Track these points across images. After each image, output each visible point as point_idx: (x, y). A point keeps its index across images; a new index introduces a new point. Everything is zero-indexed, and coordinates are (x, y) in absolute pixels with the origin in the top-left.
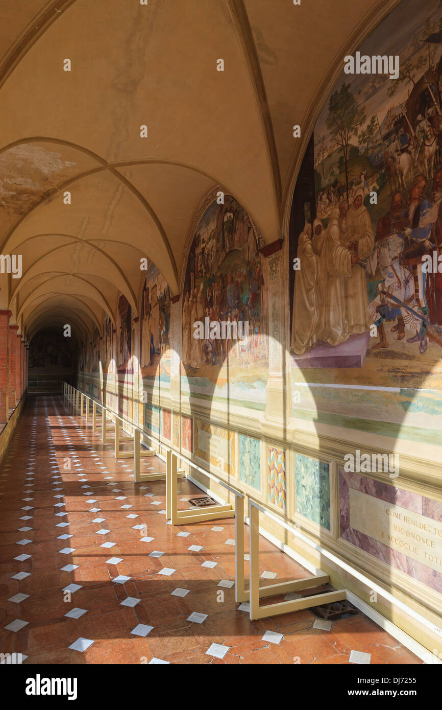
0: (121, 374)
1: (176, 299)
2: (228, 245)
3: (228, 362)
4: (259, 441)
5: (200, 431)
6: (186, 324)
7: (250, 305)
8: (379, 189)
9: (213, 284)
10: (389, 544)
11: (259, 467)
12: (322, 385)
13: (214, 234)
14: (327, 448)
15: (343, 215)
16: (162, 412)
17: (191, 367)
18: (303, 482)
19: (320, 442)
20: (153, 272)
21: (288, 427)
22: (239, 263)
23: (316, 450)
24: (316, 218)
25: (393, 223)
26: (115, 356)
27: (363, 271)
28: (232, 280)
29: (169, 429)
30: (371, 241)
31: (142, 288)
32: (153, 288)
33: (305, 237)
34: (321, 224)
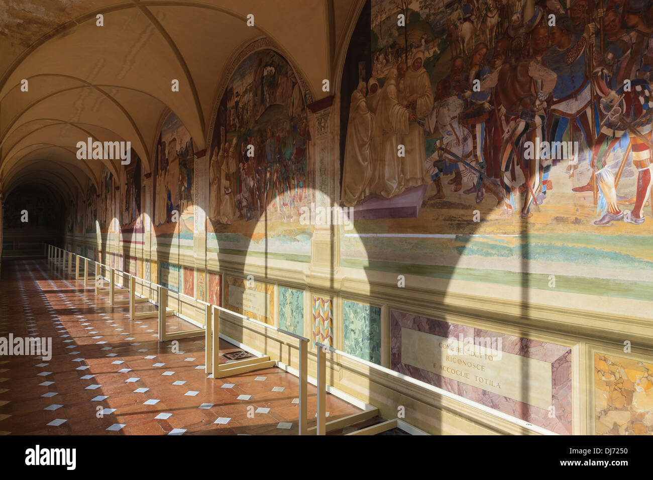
0: (126, 234)
1: (201, 154)
2: (268, 100)
3: (266, 217)
4: (302, 292)
5: (231, 287)
6: (214, 179)
7: (294, 160)
8: (440, 54)
9: (249, 139)
10: (440, 372)
11: (302, 317)
12: (375, 235)
13: (251, 88)
14: (379, 293)
15: (401, 75)
16: (182, 271)
17: (220, 222)
18: (352, 327)
19: (371, 288)
20: (170, 126)
21: (336, 277)
22: (281, 118)
23: (367, 296)
24: (371, 77)
25: (454, 85)
26: (118, 215)
27: (421, 129)
28: (273, 135)
29: (191, 287)
30: (430, 101)
31: (156, 141)
32: (170, 142)
33: (359, 95)
34: (377, 84)
